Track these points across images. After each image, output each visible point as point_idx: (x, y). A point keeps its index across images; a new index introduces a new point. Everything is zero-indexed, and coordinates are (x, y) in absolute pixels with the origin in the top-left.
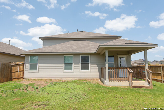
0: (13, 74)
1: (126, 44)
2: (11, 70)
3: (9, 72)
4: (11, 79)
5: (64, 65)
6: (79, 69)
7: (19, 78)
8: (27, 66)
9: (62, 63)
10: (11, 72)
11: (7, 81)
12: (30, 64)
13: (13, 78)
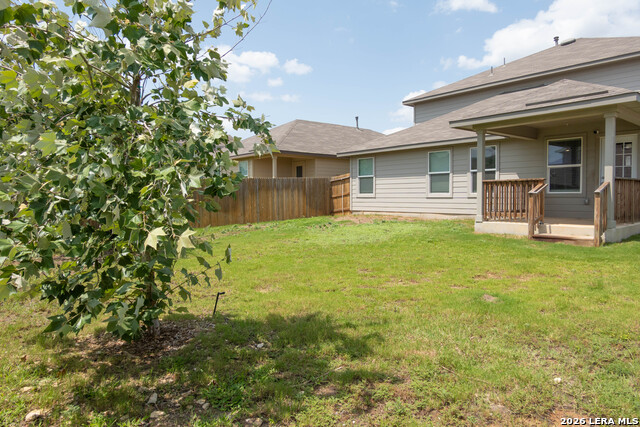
0: (335, 201)
1: (527, 105)
2: (331, 193)
3: (328, 198)
4: (332, 213)
5: (428, 177)
6: (465, 190)
7: (345, 211)
8: (355, 184)
9: (424, 174)
10: (331, 198)
11: (326, 214)
12: (360, 178)
13: (335, 210)
